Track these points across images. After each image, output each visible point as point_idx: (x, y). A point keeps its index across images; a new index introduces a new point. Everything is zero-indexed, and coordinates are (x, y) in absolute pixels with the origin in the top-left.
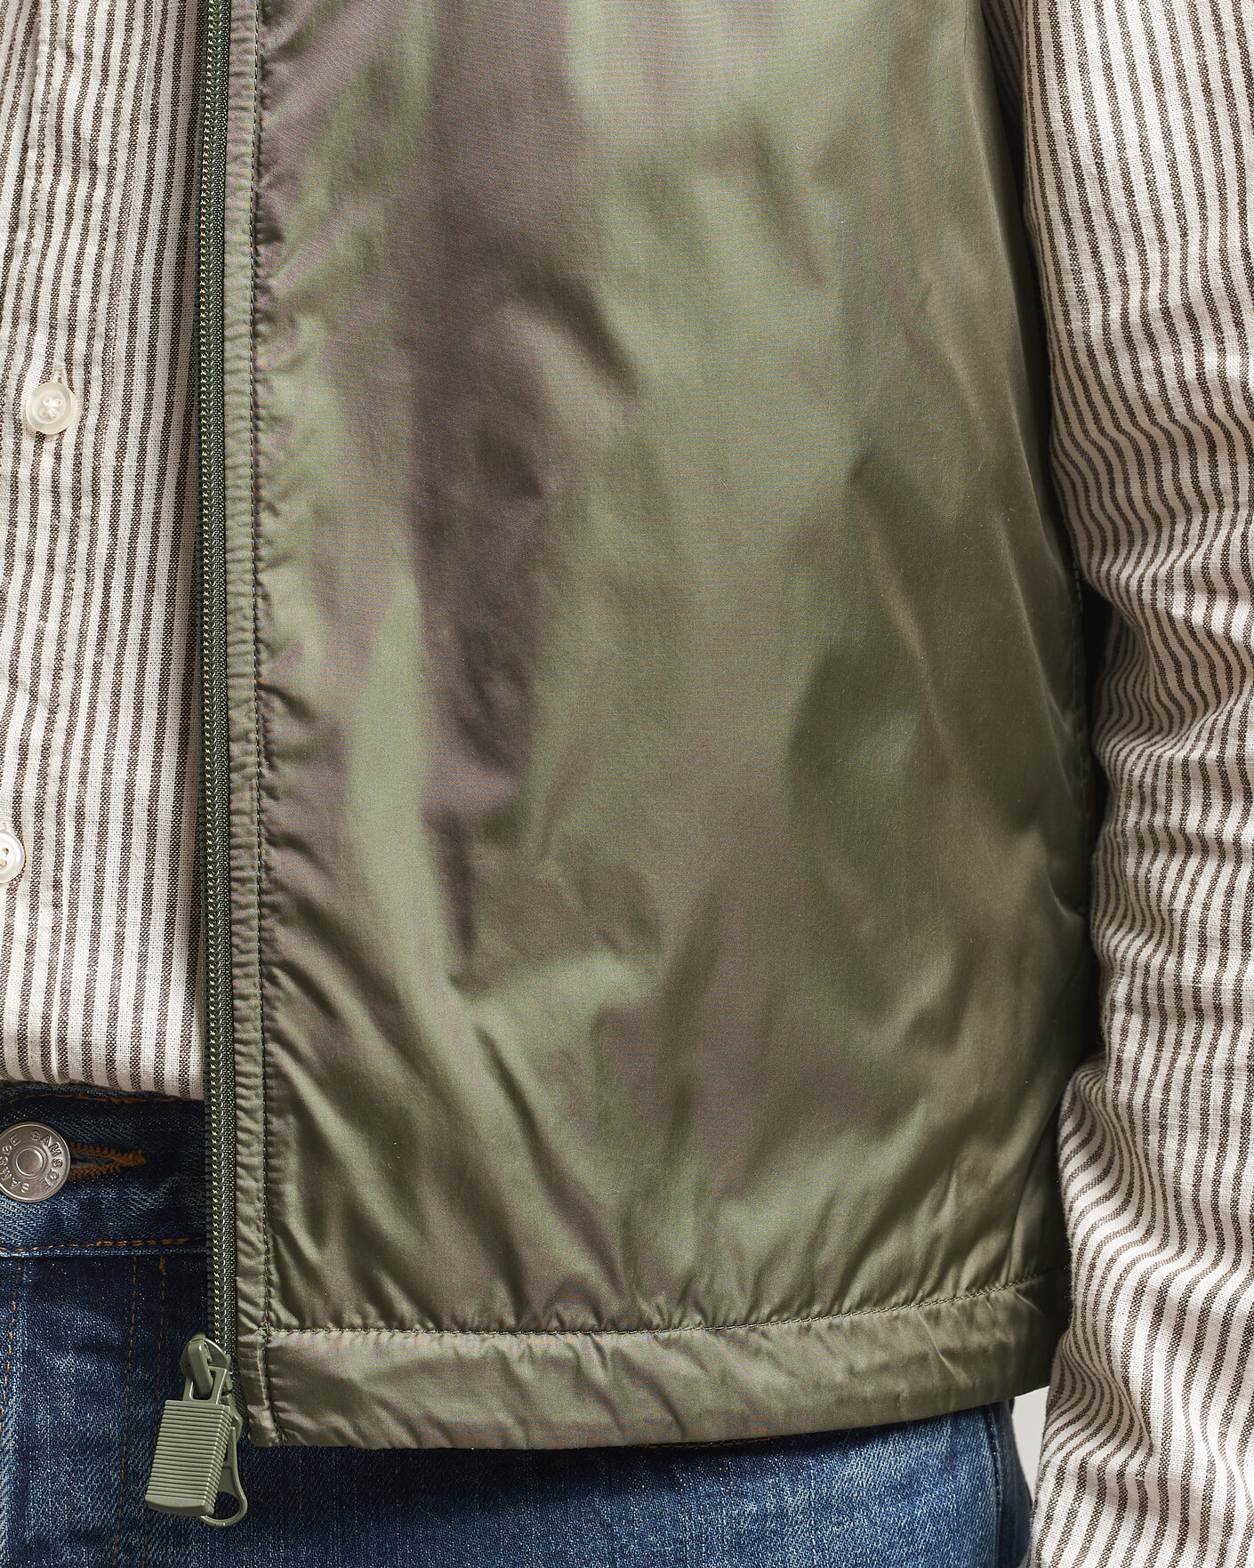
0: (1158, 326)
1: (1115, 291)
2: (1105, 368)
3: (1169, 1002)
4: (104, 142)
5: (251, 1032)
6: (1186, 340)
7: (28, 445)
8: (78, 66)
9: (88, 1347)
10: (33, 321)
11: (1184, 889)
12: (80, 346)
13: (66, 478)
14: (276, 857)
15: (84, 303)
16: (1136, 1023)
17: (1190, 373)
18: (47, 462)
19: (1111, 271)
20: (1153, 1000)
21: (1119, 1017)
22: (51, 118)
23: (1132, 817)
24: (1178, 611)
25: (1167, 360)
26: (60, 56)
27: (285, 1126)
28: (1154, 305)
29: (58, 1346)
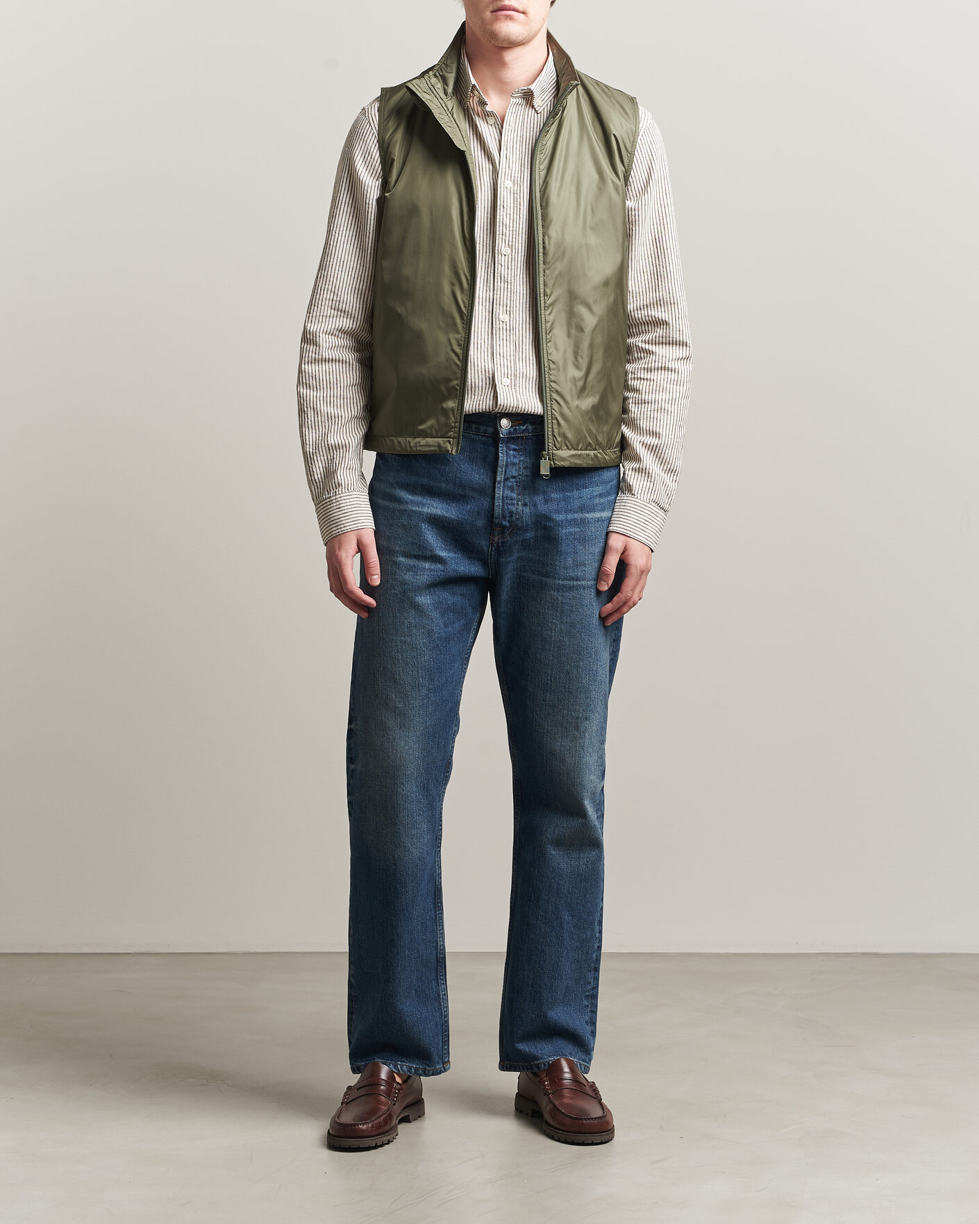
0: (642, 307)
1: (635, 302)
2: (633, 313)
3: (640, 402)
4: (509, 278)
5: (549, 408)
6: (646, 309)
7: (501, 323)
8: (503, 267)
9: (514, 450)
10: (500, 305)
11: (641, 386)
12: (508, 309)
13: (508, 328)
14: (552, 384)
15: (509, 303)
16: (634, 405)
17: (646, 314)
18: (505, 326)
19: (635, 299)
20: (637, 402)
21: (630, 405)
22: (499, 275)
23: (630, 376)
24: (640, 345)
25: (643, 312)
26: (500, 265)
27: (555, 422)
28: (642, 304)
29: (510, 450)
